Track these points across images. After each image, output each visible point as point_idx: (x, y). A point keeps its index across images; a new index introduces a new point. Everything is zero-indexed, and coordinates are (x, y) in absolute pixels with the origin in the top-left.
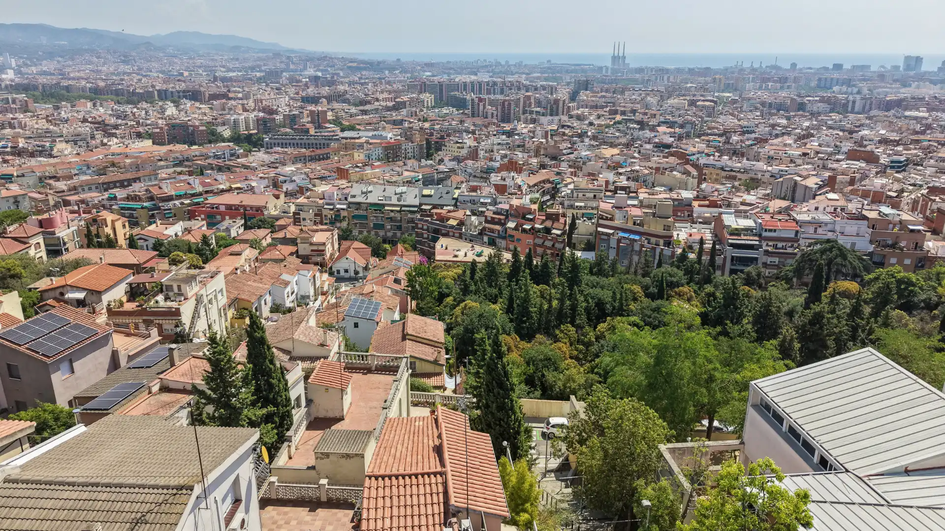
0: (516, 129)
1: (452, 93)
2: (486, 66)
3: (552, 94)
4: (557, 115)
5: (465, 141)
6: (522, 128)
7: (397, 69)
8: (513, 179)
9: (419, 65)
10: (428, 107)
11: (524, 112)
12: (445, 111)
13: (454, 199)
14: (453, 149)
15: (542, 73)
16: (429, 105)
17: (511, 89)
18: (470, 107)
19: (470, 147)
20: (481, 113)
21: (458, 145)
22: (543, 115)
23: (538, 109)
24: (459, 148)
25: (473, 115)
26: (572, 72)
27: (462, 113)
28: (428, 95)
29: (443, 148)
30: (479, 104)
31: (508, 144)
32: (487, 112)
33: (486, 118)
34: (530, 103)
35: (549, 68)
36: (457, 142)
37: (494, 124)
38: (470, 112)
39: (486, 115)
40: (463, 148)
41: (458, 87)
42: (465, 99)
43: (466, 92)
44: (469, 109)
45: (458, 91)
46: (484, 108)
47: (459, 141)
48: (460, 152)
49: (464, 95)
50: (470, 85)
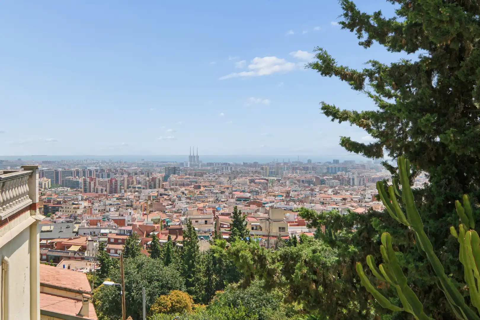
0: (124, 196)
1: (67, 178)
2: (94, 163)
3: (148, 176)
4: (155, 188)
5: (80, 202)
6: (128, 195)
7: (18, 166)
8: (130, 214)
9: (38, 163)
10: (45, 188)
11: (128, 188)
12: (60, 189)
13: (74, 232)
14: (69, 210)
15: (138, 166)
16: (47, 186)
17: (116, 174)
18: (83, 187)
19: (85, 207)
20: (92, 190)
21: (74, 206)
22: (144, 189)
23: (139, 186)
24: (75, 208)
25: (85, 191)
26: (161, 166)
27: (76, 191)
28: (45, 179)
29: (60, 209)
30: (90, 183)
31: (118, 204)
32: (97, 189)
33: (97, 192)
34: (133, 181)
35: (143, 164)
36: (73, 204)
37: (104, 195)
38: (82, 190)
39: (97, 191)
40: (79, 208)
41: (72, 173)
42: (78, 182)
43: (79, 177)
44: (81, 188)
45: (72, 176)
46: (95, 185)
47: (75, 203)
48: (76, 212)
49: (77, 179)
50: (82, 171)
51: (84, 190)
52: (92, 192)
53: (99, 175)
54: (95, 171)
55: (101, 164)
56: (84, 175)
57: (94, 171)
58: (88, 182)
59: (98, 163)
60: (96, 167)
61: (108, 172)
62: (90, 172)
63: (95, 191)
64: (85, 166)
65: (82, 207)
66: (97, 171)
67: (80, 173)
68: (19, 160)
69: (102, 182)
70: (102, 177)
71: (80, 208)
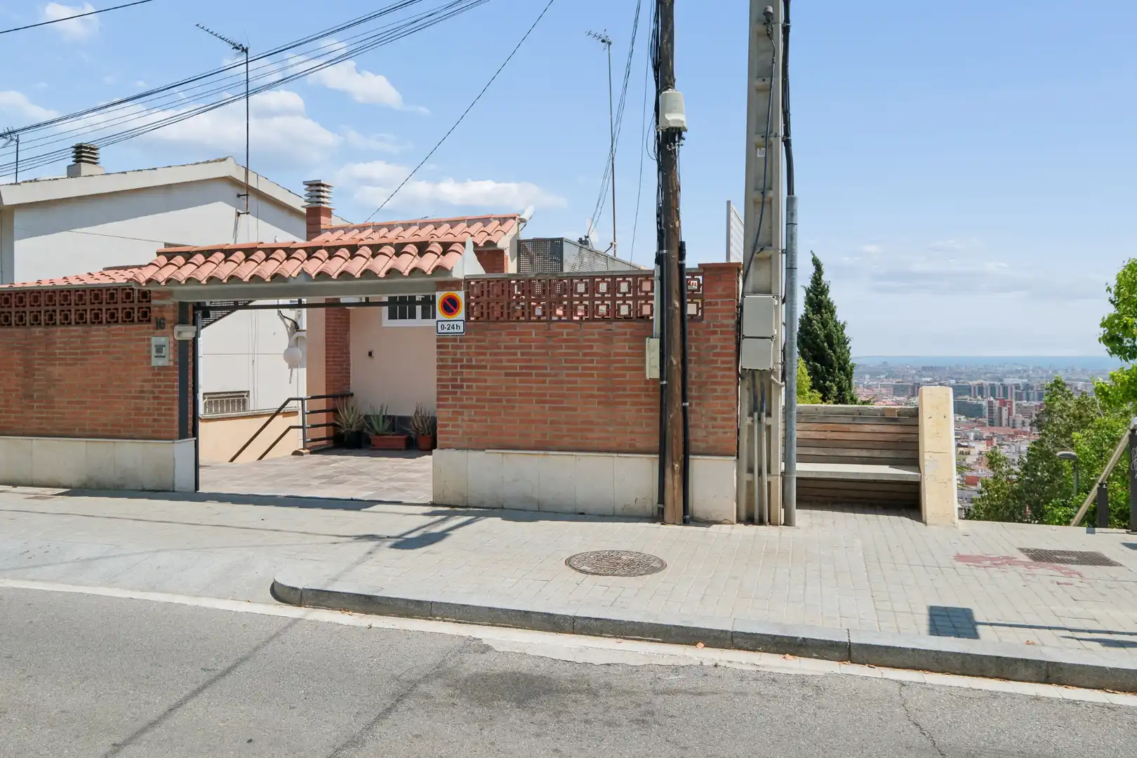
1: (960, 397)
2: (1018, 372)
5: (971, 444)
7: (883, 374)
9: (915, 369)
18: (987, 415)
19: (980, 453)
20: (1004, 422)
25: (992, 423)
27: (975, 421)
30: (1000, 409)
32: (1014, 421)
33: (1013, 427)
37: (1025, 433)
38: (986, 421)
39: (1014, 424)
40: (969, 454)
41: (970, 390)
42: (981, 405)
43: (982, 397)
44: (985, 417)
45: (970, 396)
46: (1010, 414)
47: (962, 444)
48: (964, 460)
49: (978, 400)
50: (989, 388)
51: (989, 422)
52: (1004, 425)
53: (1021, 394)
54: (1014, 387)
55: (1031, 372)
56: (993, 395)
57: (1011, 388)
58: (996, 408)
59: (1025, 371)
60: (1021, 378)
61: (1039, 389)
62: (1005, 388)
63: (1011, 425)
64: (999, 375)
65: (975, 452)
66: (1017, 387)
67: (985, 390)
68: (885, 363)
69: (1025, 407)
70: (1028, 399)
71: (971, 453)
